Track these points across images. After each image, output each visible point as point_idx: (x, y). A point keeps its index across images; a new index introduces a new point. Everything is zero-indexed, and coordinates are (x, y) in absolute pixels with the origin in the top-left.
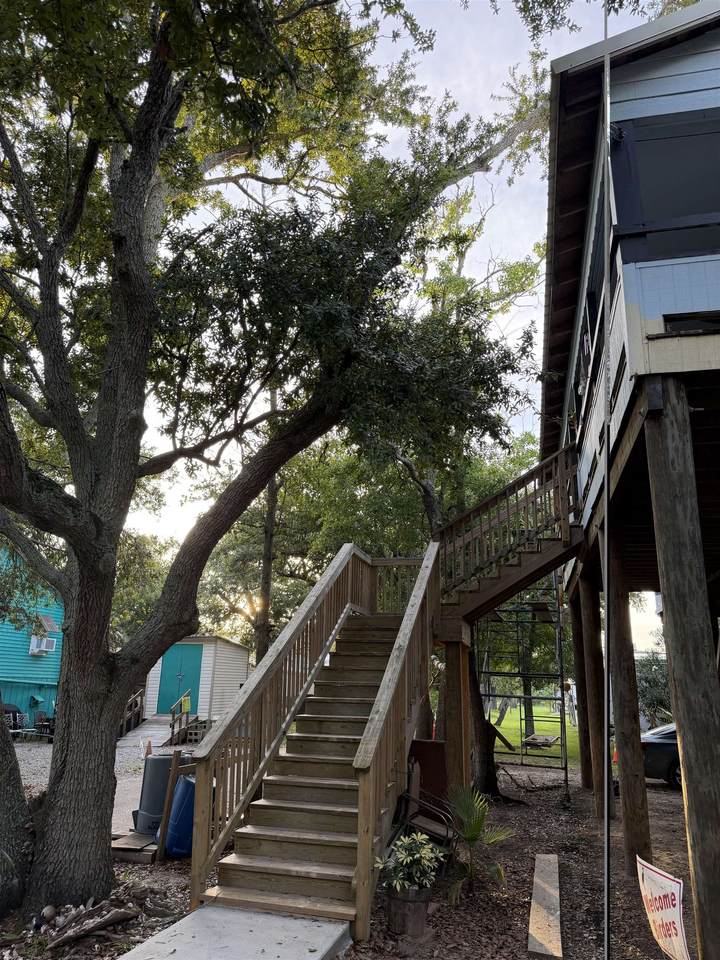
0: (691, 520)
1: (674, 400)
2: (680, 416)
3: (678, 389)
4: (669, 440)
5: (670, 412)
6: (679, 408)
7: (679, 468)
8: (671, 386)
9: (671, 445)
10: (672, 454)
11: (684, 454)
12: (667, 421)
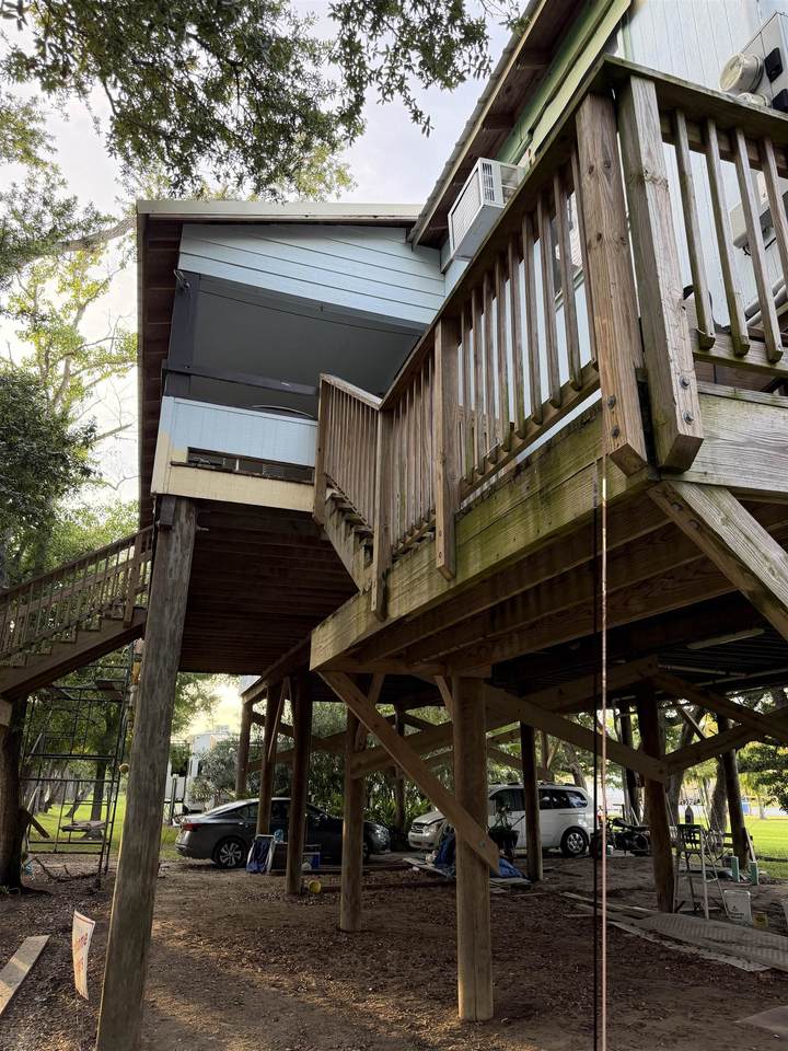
0: (175, 620)
1: (183, 519)
2: (185, 532)
3: (189, 511)
4: (172, 552)
5: (178, 528)
6: (186, 527)
7: (175, 576)
8: (184, 507)
9: (172, 556)
10: (171, 563)
11: (181, 566)
12: (174, 536)
